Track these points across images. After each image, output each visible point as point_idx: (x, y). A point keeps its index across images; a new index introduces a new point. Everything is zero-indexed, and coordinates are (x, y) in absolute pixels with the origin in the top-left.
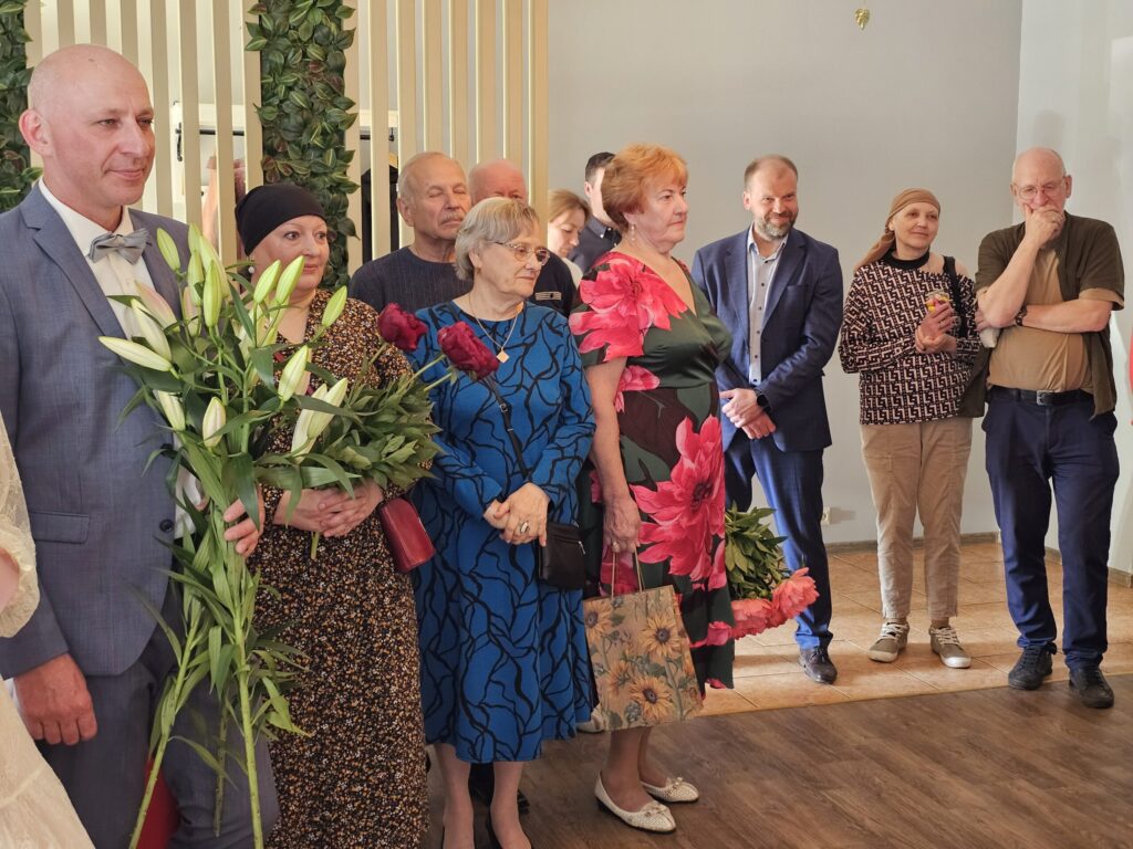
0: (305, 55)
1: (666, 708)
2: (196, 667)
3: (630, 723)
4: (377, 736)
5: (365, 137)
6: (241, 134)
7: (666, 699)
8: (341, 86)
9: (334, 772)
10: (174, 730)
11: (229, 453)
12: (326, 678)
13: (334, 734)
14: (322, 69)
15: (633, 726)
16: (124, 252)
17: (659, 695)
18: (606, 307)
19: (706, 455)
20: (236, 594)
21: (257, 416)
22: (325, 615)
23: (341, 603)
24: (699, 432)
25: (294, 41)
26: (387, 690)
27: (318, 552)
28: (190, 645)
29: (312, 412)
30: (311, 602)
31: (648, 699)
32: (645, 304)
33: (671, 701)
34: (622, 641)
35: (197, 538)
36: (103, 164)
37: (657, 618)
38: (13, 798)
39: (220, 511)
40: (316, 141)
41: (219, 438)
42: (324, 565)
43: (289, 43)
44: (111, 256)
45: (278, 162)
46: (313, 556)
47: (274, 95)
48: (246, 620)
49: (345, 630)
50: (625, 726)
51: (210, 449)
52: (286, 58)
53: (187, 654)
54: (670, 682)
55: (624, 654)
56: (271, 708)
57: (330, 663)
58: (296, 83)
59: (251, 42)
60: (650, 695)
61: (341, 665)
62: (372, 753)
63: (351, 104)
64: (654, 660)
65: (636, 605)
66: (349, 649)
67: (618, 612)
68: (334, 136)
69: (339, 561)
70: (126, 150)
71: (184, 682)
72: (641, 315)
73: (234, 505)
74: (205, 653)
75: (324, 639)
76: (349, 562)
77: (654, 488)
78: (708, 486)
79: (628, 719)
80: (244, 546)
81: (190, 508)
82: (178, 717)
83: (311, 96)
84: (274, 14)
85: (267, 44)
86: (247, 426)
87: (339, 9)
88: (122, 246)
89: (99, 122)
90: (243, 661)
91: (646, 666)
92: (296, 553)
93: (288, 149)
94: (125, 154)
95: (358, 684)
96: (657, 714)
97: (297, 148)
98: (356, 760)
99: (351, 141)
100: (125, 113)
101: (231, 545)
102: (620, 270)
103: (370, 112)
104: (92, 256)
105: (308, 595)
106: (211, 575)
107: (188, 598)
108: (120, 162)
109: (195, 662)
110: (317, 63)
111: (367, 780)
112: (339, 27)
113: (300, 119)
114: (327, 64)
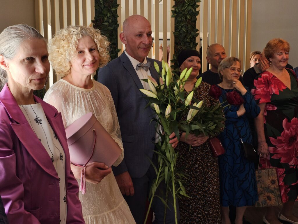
0: (186, 18)
1: (274, 202)
2: (162, 177)
3: (263, 205)
4: (206, 202)
5: (201, 40)
6: (169, 40)
7: (274, 199)
8: (195, 26)
9: (193, 210)
10: (156, 193)
11: (171, 120)
12: (192, 184)
13: (194, 200)
14: (190, 21)
15: (264, 206)
16: (144, 68)
17: (272, 198)
18: (260, 88)
19: (293, 129)
20: (172, 158)
21: (179, 110)
22: (192, 166)
23: (197, 164)
24: (290, 122)
25: (183, 14)
26: (209, 189)
27: (191, 149)
28: (160, 171)
29: (193, 109)
30: (189, 163)
31: (268, 199)
32: (271, 87)
33: (275, 200)
34: (261, 183)
35: (162, 143)
36: (138, 46)
37: (272, 177)
38: (117, 208)
39: (168, 135)
40: (188, 40)
41: (169, 116)
42: (192, 153)
43: (182, 15)
44: (141, 69)
45: (178, 46)
46: (190, 151)
47: (178, 29)
48: (174, 165)
49: (197, 172)
50: (261, 206)
51: (167, 119)
52: (181, 19)
53: (159, 173)
54: (275, 195)
55: (261, 186)
56: (180, 190)
57: (193, 180)
58: (183, 25)
59: (173, 15)
60: (269, 198)
61: (196, 181)
62: (204, 206)
63: (198, 30)
64: (270, 189)
65: (265, 173)
66: (198, 177)
67: (260, 174)
68: (193, 39)
69: (196, 152)
70: (143, 42)
71: (158, 181)
72: (270, 91)
73: (172, 134)
74: (164, 173)
75: (192, 173)
76: (199, 153)
77: (276, 138)
78: (295, 138)
79: (262, 204)
80: (174, 145)
81: (160, 134)
82: (156, 190)
83: (187, 29)
84: (179, 7)
85: (177, 16)
86: (176, 113)
87: (196, 5)
88: (144, 66)
89: (137, 35)
90: (173, 176)
91: (268, 190)
92: (185, 149)
93: (181, 43)
94: (143, 44)
95: (201, 187)
96: (271, 203)
97: (183, 42)
98: (200, 208)
99: (197, 40)
100: (144, 32)
101: (171, 144)
102: (264, 78)
103: (203, 33)
104: (136, 69)
105: (187, 160)
106: (166, 153)
107: (159, 158)
108: (142, 46)
109: (161, 176)
110: (189, 20)
111: (202, 214)
112: (195, 10)
113: (184, 35)
114: (192, 20)
